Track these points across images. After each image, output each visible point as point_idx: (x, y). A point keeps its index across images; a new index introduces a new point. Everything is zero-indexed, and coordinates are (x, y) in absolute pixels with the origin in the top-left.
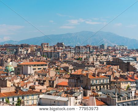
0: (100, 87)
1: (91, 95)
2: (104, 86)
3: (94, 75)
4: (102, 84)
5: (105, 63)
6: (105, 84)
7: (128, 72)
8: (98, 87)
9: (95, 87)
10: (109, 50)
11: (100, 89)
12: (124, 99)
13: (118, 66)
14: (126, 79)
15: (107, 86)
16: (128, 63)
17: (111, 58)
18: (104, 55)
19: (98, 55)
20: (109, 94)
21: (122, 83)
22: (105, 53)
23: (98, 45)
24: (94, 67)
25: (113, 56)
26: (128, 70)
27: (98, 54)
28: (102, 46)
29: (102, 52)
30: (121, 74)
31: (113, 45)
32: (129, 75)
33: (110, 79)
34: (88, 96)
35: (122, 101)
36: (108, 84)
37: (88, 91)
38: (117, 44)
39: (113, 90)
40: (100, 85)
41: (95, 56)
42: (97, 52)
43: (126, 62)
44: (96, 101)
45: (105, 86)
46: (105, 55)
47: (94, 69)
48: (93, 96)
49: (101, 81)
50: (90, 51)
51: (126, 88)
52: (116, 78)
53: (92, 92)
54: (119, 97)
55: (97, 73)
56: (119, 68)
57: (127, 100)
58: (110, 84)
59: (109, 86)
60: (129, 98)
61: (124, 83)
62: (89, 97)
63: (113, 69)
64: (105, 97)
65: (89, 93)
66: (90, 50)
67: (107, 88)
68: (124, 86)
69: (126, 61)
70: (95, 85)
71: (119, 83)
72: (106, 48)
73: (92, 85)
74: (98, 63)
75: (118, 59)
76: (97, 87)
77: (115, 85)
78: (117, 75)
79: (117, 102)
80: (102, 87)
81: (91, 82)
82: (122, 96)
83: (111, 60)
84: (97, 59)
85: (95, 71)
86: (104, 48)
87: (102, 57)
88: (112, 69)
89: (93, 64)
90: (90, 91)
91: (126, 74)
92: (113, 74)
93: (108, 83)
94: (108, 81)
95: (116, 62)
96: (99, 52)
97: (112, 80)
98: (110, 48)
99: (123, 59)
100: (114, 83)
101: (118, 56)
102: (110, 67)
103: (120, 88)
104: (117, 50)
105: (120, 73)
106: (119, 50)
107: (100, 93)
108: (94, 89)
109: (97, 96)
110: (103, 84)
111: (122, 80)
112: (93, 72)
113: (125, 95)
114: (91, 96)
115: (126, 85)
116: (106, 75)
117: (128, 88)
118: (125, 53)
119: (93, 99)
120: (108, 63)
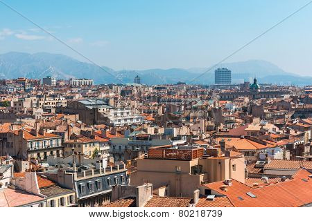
0: (45, 154)
1: (28, 168)
2: (52, 153)
3: (33, 133)
4: (48, 149)
5: (53, 111)
6: (54, 148)
7: (95, 126)
8: (42, 154)
9: (35, 155)
10: (60, 87)
11: (45, 157)
12: (89, 173)
13: (78, 115)
14: (92, 137)
15: (58, 152)
16: (95, 110)
17: (63, 102)
18: (51, 96)
19: (40, 97)
20: (61, 167)
21: (84, 146)
22: (52, 92)
23: (40, 77)
24: (33, 118)
25: (67, 98)
26: (94, 123)
27: (39, 94)
28: (48, 80)
29: (47, 90)
30: (83, 129)
31: (68, 77)
32: (96, 131)
33: (63, 139)
34: (23, 171)
35: (85, 177)
36: (60, 147)
37: (23, 162)
38: (74, 75)
39: (69, 159)
40: (45, 150)
41: (35, 98)
42: (38, 90)
43: (91, 108)
44: (38, 180)
45: (55, 152)
46: (54, 96)
47: (34, 121)
48: (33, 170)
49: (47, 143)
50: (25, 90)
51: (92, 154)
52: (73, 137)
53: (30, 164)
54: (79, 171)
55: (38, 128)
56: (80, 119)
57: (93, 176)
58: (63, 148)
59: (60, 151)
60: (97, 171)
61: (88, 145)
62: (24, 174)
63: (69, 121)
64: (54, 171)
65: (25, 165)
66: (25, 87)
67: (58, 155)
68: (88, 150)
69: (90, 105)
70: (35, 151)
71: (79, 146)
72: (54, 83)
73: (29, 152)
74: (40, 110)
75: (77, 102)
76: (38, 154)
77: (73, 150)
78: (76, 131)
79: (76, 179)
80: (48, 153)
81: (29, 145)
82: (85, 169)
83: (65, 105)
84: (37, 104)
85: (35, 126)
86: (50, 84)
87: (47, 99)
88: (66, 120)
89: (32, 112)
90: (25, 162)
91: (91, 129)
92: (68, 129)
93: (60, 145)
94: (60, 142)
95: (74, 108)
96: (42, 91)
97: (66, 140)
98: (62, 84)
99: (85, 102)
100: (71, 145)
101: (77, 97)
102: (63, 117)
103: (81, 154)
104: (75, 86)
105: (80, 127)
106: (79, 87)
107: (45, 165)
108: (34, 159)
109: (39, 170)
110: (50, 149)
111: (84, 139)
112: (31, 128)
113: (89, 167)
114: (28, 171)
115: (93, 149)
116: (56, 131)
117: (96, 154)
118: (90, 91)
119: (32, 177)
120: (60, 110)
